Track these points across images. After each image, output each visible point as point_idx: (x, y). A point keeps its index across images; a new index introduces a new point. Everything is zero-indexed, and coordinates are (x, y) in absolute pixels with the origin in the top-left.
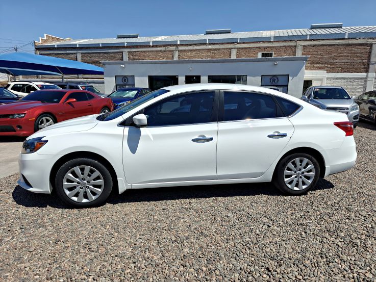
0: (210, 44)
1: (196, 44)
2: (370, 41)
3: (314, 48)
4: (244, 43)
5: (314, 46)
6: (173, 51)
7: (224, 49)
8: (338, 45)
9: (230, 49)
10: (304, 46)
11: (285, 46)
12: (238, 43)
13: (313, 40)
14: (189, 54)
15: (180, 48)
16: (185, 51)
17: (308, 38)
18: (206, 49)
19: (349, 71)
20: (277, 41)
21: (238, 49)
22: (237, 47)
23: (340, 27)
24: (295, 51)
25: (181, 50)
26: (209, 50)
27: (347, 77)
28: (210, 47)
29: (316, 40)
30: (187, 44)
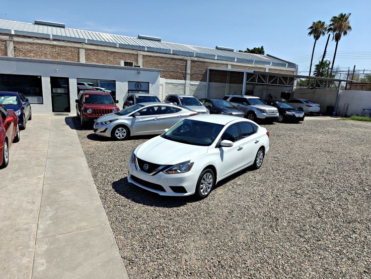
0: (54, 40)
1: (36, 38)
2: (186, 58)
3: (151, 58)
4: (91, 44)
5: (150, 56)
6: (5, 41)
7: (71, 47)
8: (166, 58)
9: (79, 48)
10: (143, 55)
11: (129, 54)
12: (86, 44)
13: (150, 52)
14: (29, 47)
15: (16, 39)
16: (22, 43)
17: (146, 49)
18: (50, 45)
19: (174, 78)
20: (121, 48)
21: (86, 50)
22: (85, 47)
23: (159, 41)
24: (137, 58)
25: (17, 42)
26: (54, 46)
27: (174, 82)
28: (55, 43)
29: (152, 52)
30: (25, 36)
